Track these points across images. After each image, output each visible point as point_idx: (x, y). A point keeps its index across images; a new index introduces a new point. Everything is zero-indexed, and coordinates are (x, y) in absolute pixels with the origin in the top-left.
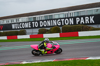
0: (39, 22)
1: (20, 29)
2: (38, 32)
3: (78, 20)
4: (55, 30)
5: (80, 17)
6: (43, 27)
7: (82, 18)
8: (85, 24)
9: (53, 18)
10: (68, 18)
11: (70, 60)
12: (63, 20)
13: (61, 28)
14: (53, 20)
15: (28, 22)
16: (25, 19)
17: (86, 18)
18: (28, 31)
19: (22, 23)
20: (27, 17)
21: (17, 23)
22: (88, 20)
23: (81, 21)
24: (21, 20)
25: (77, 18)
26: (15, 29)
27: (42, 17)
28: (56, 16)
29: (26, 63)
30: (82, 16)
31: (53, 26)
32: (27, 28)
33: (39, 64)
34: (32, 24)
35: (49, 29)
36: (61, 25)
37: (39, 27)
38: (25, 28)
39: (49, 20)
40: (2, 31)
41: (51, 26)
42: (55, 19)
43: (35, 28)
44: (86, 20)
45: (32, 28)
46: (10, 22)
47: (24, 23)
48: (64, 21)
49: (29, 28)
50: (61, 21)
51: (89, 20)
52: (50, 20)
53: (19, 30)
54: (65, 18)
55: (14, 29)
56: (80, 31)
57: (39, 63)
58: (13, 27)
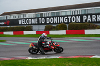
0: (45, 18)
1: (27, 24)
2: (44, 28)
3: (85, 18)
4: (61, 27)
5: (87, 15)
6: (50, 23)
7: (89, 16)
8: (92, 22)
9: (60, 15)
10: (75, 16)
11: (76, 57)
12: (69, 17)
13: (67, 25)
14: (59, 17)
15: (35, 18)
16: (32, 15)
17: (93, 16)
18: (34, 27)
19: (29, 19)
20: (34, 13)
21: (24, 19)
22: (94, 18)
23: (88, 20)
24: (28, 15)
25: (84, 16)
26: (22, 25)
27: (49, 13)
28: (63, 13)
29: (31, 58)
30: (89, 14)
31: (60, 23)
32: (33, 24)
33: (44, 61)
34: (38, 20)
35: (55, 26)
36: (68, 23)
37: (45, 23)
38: (31, 24)
39: (55, 17)
40: (9, 27)
41: (57, 23)
42: (62, 16)
43: (42, 24)
44: (93, 18)
45: (39, 24)
46: (17, 18)
47: (31, 19)
48: (71, 18)
49: (35, 24)
50: (68, 19)
51: (96, 19)
52: (57, 17)
53: (25, 26)
54: (72, 16)
55: (20, 25)
56: (87, 29)
57: (45, 59)
58: (20, 23)
